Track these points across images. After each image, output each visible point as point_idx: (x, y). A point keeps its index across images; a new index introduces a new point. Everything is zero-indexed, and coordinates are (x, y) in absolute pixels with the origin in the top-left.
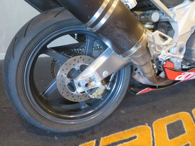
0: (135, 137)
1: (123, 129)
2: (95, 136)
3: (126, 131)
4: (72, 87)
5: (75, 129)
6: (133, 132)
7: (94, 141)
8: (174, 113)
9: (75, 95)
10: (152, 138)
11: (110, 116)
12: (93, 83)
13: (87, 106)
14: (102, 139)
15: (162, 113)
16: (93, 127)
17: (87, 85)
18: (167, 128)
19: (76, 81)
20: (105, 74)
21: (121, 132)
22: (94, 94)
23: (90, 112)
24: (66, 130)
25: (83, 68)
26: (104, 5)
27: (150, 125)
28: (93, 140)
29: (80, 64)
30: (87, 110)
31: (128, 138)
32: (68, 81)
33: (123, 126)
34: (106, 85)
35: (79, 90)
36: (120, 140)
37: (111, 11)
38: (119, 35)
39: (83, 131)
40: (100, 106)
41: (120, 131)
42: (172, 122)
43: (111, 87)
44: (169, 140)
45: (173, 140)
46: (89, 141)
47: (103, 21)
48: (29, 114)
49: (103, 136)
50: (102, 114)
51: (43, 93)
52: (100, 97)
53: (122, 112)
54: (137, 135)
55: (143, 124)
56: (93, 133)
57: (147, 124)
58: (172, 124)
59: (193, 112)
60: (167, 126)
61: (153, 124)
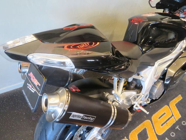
27: (128, 138)
32: (79, 139)
55: (123, 138)
57: (125, 137)
58: (140, 133)
59: (152, 118)
60: (138, 135)
61: (130, 136)
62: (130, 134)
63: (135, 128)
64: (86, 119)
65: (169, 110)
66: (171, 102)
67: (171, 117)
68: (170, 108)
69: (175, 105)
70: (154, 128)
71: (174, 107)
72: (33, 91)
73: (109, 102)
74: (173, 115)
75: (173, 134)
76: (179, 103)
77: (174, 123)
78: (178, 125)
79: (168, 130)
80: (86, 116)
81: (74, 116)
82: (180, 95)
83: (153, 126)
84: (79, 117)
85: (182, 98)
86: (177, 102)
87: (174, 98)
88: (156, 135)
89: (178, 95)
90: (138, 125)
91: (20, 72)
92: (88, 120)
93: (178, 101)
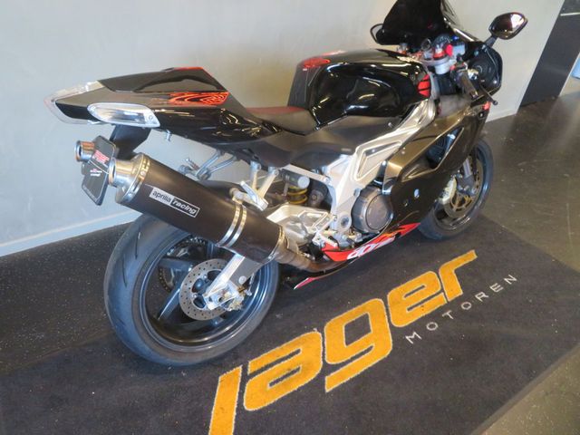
0: (298, 351)
1: (281, 343)
2: (239, 360)
3: (285, 345)
4: (200, 302)
5: (210, 356)
6: (295, 344)
7: (240, 368)
8: (360, 304)
9: (206, 312)
10: (322, 347)
11: (259, 328)
12: (228, 294)
13: (222, 320)
14: (250, 362)
15: (340, 308)
16: (235, 348)
17: (220, 300)
18: (346, 330)
19: (206, 298)
20: (242, 280)
21: (278, 348)
22: (231, 305)
23: (227, 329)
24: (199, 359)
25: (212, 276)
26: (235, 220)
27: (321, 330)
28: (238, 366)
29: (206, 272)
30: (222, 326)
31: (288, 354)
32: (194, 296)
33: (279, 339)
34: (245, 291)
35: (211, 306)
36: (276, 359)
37: (243, 223)
38: (251, 249)
39: (221, 358)
40: (241, 317)
41: (275, 347)
42: (354, 319)
43: (253, 291)
44: (345, 346)
45: (351, 345)
46: (232, 369)
47: (236, 236)
48: (150, 348)
49: (252, 358)
50: (246, 328)
51: (159, 315)
52: (240, 308)
53: (278, 316)
54: (301, 348)
55: (310, 330)
56: (236, 357)
57: (315, 329)
58: (353, 322)
59: (388, 296)
60: (346, 327)
61: (326, 327)
62: (328, 324)
63: (341, 313)
64: (179, 208)
65: (435, 281)
66: (446, 264)
67: (438, 294)
68: (439, 277)
69: (453, 271)
70: (388, 314)
71: (451, 274)
72: (98, 175)
73: (234, 199)
74: (442, 290)
75: (432, 326)
76: (464, 267)
77: (442, 304)
78: (450, 309)
79: (422, 318)
80: (179, 201)
81: (156, 194)
82: (473, 251)
83: (387, 310)
84: (165, 198)
85: (475, 257)
86: (461, 265)
87: (456, 257)
88: (391, 326)
89: (468, 251)
90: (350, 309)
91: (78, 160)
92: (183, 210)
93: (465, 263)
